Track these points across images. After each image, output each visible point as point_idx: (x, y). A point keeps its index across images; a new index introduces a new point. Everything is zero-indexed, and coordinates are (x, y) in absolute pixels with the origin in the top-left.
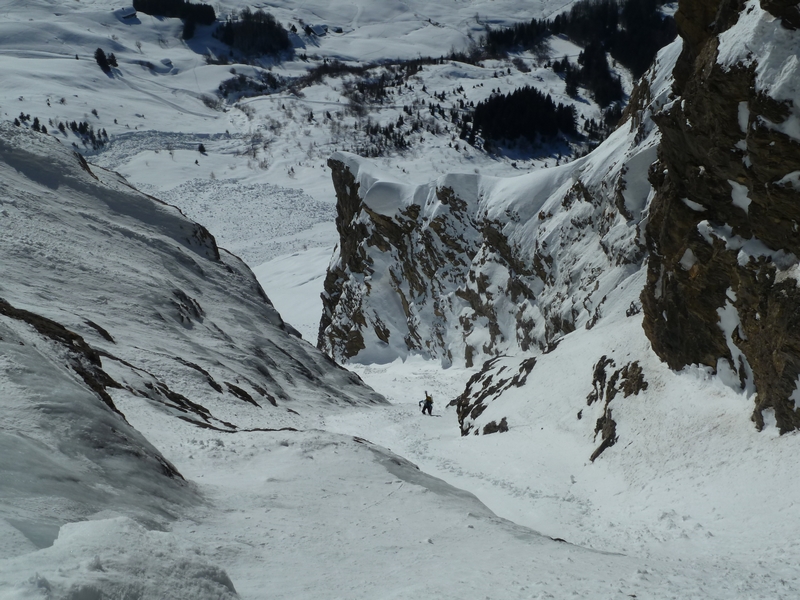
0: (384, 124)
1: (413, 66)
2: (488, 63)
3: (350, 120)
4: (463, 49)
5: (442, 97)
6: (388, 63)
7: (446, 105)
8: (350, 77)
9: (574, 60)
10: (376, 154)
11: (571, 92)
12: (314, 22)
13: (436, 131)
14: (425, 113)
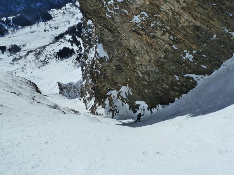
0: (43, 60)
1: (44, 47)
2: (56, 43)
3: (37, 61)
4: (51, 41)
5: (51, 52)
6: (39, 48)
7: (52, 53)
8: (34, 52)
9: (71, 39)
10: (44, 65)
11: (72, 45)
12: (23, 43)
13: (52, 59)
14: (49, 56)
